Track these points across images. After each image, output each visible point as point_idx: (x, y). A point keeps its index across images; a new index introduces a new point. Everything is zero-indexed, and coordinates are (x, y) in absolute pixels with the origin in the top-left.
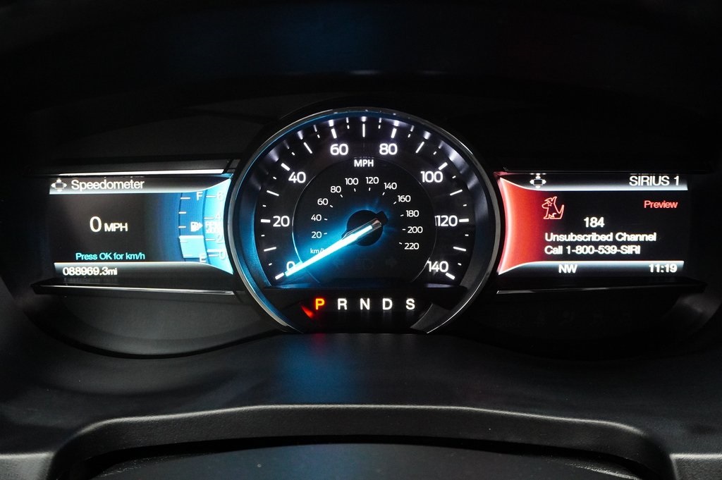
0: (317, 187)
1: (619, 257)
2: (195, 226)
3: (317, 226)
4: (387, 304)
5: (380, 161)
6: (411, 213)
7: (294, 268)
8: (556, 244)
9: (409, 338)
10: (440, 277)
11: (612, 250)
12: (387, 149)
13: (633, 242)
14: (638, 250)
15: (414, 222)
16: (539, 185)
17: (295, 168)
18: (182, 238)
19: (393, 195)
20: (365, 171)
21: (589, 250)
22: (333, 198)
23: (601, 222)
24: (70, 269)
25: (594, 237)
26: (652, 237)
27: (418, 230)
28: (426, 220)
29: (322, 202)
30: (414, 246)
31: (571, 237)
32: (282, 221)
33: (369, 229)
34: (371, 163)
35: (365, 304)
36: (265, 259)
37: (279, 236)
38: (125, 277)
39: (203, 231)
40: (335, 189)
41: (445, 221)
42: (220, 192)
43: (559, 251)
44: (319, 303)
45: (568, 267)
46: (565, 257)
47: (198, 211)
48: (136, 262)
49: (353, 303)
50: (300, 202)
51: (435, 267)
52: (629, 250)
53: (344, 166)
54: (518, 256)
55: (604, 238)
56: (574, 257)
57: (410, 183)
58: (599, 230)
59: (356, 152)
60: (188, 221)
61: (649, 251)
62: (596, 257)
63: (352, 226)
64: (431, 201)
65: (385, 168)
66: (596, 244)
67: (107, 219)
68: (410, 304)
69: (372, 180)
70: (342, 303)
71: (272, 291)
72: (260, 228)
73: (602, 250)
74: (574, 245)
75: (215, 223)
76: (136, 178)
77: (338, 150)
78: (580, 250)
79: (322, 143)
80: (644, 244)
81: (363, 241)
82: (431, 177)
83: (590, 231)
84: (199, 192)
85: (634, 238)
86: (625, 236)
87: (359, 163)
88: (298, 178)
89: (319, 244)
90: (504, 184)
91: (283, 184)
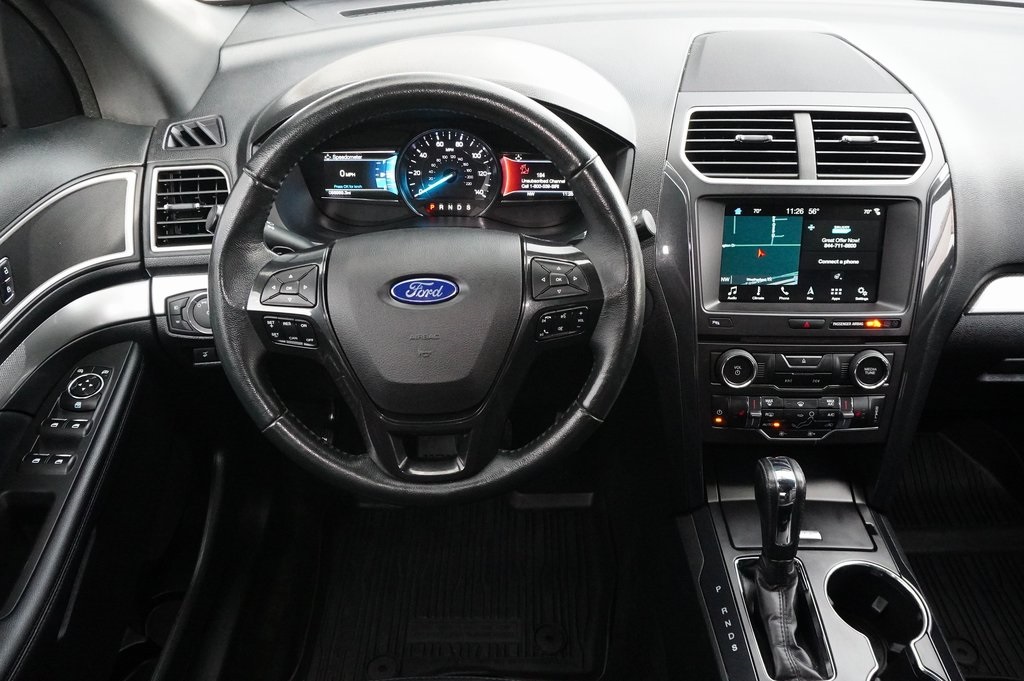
0: (431, 159)
1: (551, 189)
2: (382, 175)
3: (431, 175)
4: (459, 207)
5: (456, 149)
6: (468, 170)
7: (421, 192)
8: (526, 184)
9: (468, 219)
10: (480, 196)
11: (548, 186)
12: (459, 144)
13: (556, 184)
14: (558, 186)
15: (469, 174)
16: (519, 159)
17: (422, 152)
18: (377, 180)
19: (461, 163)
20: (451, 153)
21: (539, 186)
22: (437, 163)
23: (543, 175)
24: (332, 192)
25: (541, 181)
26: (563, 182)
27: (472, 177)
28: (474, 173)
29: (433, 165)
30: (470, 184)
31: (532, 181)
32: (417, 173)
33: (451, 176)
34: (452, 150)
35: (450, 207)
36: (410, 188)
37: (416, 179)
38: (354, 194)
39: (385, 177)
40: (438, 160)
41: (482, 174)
42: (393, 161)
43: (527, 186)
44: (432, 206)
45: (531, 193)
46: (529, 189)
47: (384, 168)
48: (358, 188)
49: (446, 207)
50: (424, 165)
51: (478, 192)
52: (554, 187)
53: (442, 151)
54: (510, 189)
55: (545, 181)
56: (533, 189)
57: (468, 158)
58: (543, 179)
59: (446, 146)
60: (379, 172)
61: (562, 187)
62: (542, 189)
63: (445, 175)
64: (477, 165)
65: (458, 152)
66: (542, 184)
67: (347, 171)
68: (469, 207)
69: (453, 157)
70: (441, 207)
71: (417, 203)
72: (409, 175)
73: (544, 187)
74: (533, 184)
75: (391, 174)
76: (359, 155)
77: (440, 144)
78: (535, 186)
79: (433, 142)
80: (561, 184)
81: (449, 181)
82: (476, 156)
83: (539, 179)
84: (384, 161)
85: (556, 181)
86: (553, 181)
87: (448, 150)
88: (423, 155)
89: (432, 182)
90: (505, 160)
91: (417, 158)
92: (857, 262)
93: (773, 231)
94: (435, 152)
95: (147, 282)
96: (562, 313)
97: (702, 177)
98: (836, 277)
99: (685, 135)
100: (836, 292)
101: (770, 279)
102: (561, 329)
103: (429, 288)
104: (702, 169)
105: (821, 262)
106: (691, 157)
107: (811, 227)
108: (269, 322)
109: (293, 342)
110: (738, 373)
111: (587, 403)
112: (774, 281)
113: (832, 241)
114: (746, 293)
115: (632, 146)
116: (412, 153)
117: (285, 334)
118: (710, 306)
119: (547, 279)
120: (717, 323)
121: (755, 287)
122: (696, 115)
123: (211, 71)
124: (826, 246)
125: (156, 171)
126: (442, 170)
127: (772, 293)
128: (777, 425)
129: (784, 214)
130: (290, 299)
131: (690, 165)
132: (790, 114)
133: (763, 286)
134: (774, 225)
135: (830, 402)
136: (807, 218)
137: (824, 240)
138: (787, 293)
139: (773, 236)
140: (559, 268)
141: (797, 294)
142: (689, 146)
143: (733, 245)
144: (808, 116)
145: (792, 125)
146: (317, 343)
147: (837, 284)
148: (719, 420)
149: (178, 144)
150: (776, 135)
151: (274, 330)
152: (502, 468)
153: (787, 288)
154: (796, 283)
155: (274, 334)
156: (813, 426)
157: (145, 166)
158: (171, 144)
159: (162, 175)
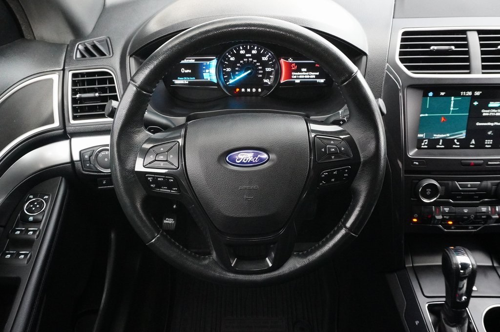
0: (237, 61)
1: (310, 78)
2: (207, 71)
3: (237, 71)
4: (254, 90)
5: (252, 54)
6: (260, 68)
7: (231, 81)
8: (295, 75)
9: (259, 97)
10: (267, 83)
11: (308, 77)
12: (254, 52)
13: (313, 75)
14: (314, 77)
15: (260, 70)
16: (290, 60)
17: (232, 57)
18: (204, 74)
19: (255, 63)
20: (248, 58)
21: (303, 77)
22: (241, 64)
23: (305, 70)
24: (176, 82)
25: (304, 73)
26: (318, 74)
27: (261, 72)
28: (263, 69)
29: (238, 65)
30: (261, 76)
31: (299, 73)
32: (229, 70)
33: (250, 71)
34: (250, 55)
35: (249, 90)
36: (225, 79)
37: (228, 73)
38: (190, 83)
39: (209, 72)
40: (241, 62)
41: (268, 69)
42: (214, 63)
43: (295, 77)
44: (238, 90)
45: (298, 81)
46: (297, 78)
47: (208, 67)
48: (193, 79)
49: (246, 90)
50: (232, 65)
51: (265, 81)
52: (312, 77)
53: (243, 56)
54: (286, 78)
55: (306, 74)
56: (299, 78)
57: (260, 60)
58: (305, 72)
59: (247, 53)
60: (205, 69)
61: (317, 77)
62: (304, 78)
63: (246, 71)
64: (265, 64)
65: (253, 56)
66: (304, 75)
67: (186, 69)
68: (260, 90)
69: (250, 59)
70: (243, 90)
71: (226, 87)
72: (224, 71)
73: (306, 77)
74: (299, 75)
75: (213, 70)
76: (193, 59)
77: (242, 52)
78: (300, 77)
79: (238, 51)
80: (316, 75)
81: (248, 74)
82: (265, 59)
83: (303, 72)
84: (208, 63)
85: (313, 74)
86: (311, 73)
87: (247, 55)
88: (232, 59)
89: (238, 75)
90: (282, 61)
91: (229, 60)
93: (452, 105)
94: (239, 57)
95: (68, 141)
96: (334, 171)
97: (409, 73)
98: (490, 133)
99: (398, 46)
100: (489, 142)
101: (448, 135)
102: (333, 180)
104: (409, 68)
105: (478, 124)
106: (402, 61)
107: (476, 103)
108: (149, 179)
109: (164, 190)
110: (428, 193)
111: (348, 225)
112: (450, 136)
113: (488, 111)
114: (433, 144)
115: (365, 54)
116: (226, 58)
117: (159, 185)
118: (412, 153)
119: (325, 150)
120: (417, 163)
121: (438, 140)
122: (405, 33)
123: (100, 7)
124: (484, 114)
125: (71, 73)
126: (244, 68)
127: (448, 143)
128: (450, 223)
129: (459, 95)
130: (162, 164)
131: (402, 66)
132: (464, 32)
133: (444, 139)
134: (452, 102)
135: (484, 209)
136: (473, 98)
137: (483, 111)
138: (458, 143)
139: (452, 109)
140: (332, 142)
141: (464, 144)
142: (401, 54)
143: (427, 115)
144: (476, 33)
145: (465, 39)
146: (179, 191)
147: (489, 137)
148: (415, 220)
149: (83, 56)
150: (457, 46)
151: (152, 183)
153: (458, 140)
154: (464, 137)
155: (152, 186)
156: (473, 223)
157: (64, 70)
158: (79, 56)
159: (74, 75)
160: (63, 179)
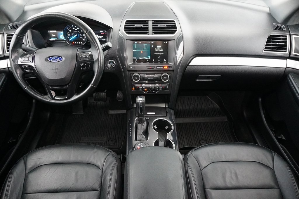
0: (72, 32)
2: (61, 35)
3: (72, 35)
4: (79, 43)
5: (77, 29)
6: (80, 34)
7: (70, 39)
14: (101, 38)
18: (60, 37)
20: (76, 31)
22: (73, 33)
23: (98, 35)
24: (50, 39)
26: (102, 37)
28: (82, 35)
30: (81, 37)
32: (69, 35)
35: (77, 43)
36: (68, 38)
37: (69, 36)
38: (55, 40)
41: (84, 35)
42: (62, 32)
44: (73, 43)
48: (56, 39)
49: (76, 43)
50: (70, 33)
51: (83, 39)
52: (100, 38)
57: (80, 32)
60: (60, 35)
61: (102, 38)
65: (78, 30)
67: (53, 35)
68: (81, 43)
69: (77, 31)
70: (75, 43)
71: (69, 42)
72: (67, 36)
75: (63, 35)
76: (55, 31)
77: (74, 28)
79: (72, 28)
81: (76, 36)
86: (100, 36)
87: (76, 30)
88: (70, 31)
89: (72, 37)
91: (69, 31)
92: (163, 54)
93: (144, 47)
94: (73, 30)
95: (6, 60)
96: (85, 64)
97: (127, 35)
98: (159, 57)
99: (124, 25)
100: (159, 60)
101: (144, 58)
102: (85, 67)
103: (56, 58)
104: (128, 33)
105: (155, 54)
106: (125, 30)
107: (152, 46)
108: (23, 66)
109: (29, 71)
110: (136, 78)
112: (145, 58)
113: (157, 49)
114: (139, 61)
115: (112, 28)
116: (67, 30)
117: (27, 69)
118: (129, 64)
119: (82, 56)
120: (131, 67)
121: (141, 60)
122: (127, 21)
123: (22, 11)
124: (156, 50)
125: (6, 35)
126: (74, 34)
127: (145, 61)
128: (146, 90)
129: (146, 43)
130: (27, 61)
131: (125, 32)
132: (148, 21)
133: (143, 59)
134: (144, 46)
135: (157, 85)
136: (151, 44)
137: (155, 49)
138: (148, 61)
139: (144, 48)
140: (84, 54)
141: (150, 61)
142: (125, 28)
143: (135, 50)
144: (152, 21)
145: (148, 23)
146: (33, 71)
147: (159, 59)
148: (133, 89)
149: (12, 29)
150: (143, 25)
152: (75, 97)
153: (148, 60)
154: (150, 59)
155: (24, 69)
156: (154, 90)
157: (4, 33)
158: (10, 28)
159: (8, 35)
160: (5, 74)
